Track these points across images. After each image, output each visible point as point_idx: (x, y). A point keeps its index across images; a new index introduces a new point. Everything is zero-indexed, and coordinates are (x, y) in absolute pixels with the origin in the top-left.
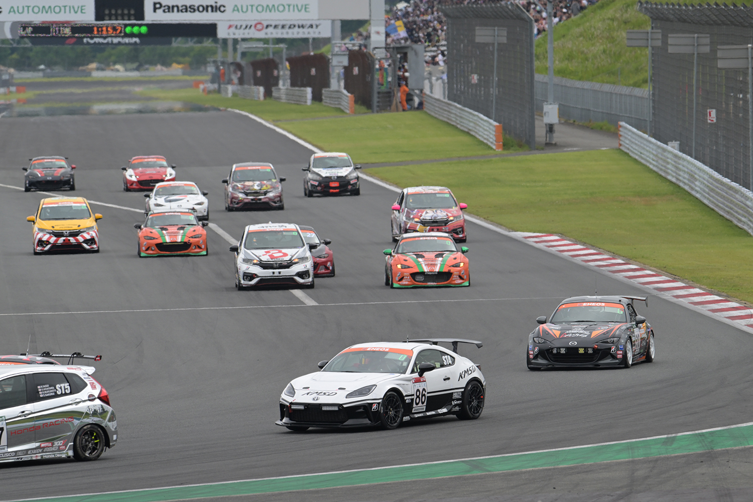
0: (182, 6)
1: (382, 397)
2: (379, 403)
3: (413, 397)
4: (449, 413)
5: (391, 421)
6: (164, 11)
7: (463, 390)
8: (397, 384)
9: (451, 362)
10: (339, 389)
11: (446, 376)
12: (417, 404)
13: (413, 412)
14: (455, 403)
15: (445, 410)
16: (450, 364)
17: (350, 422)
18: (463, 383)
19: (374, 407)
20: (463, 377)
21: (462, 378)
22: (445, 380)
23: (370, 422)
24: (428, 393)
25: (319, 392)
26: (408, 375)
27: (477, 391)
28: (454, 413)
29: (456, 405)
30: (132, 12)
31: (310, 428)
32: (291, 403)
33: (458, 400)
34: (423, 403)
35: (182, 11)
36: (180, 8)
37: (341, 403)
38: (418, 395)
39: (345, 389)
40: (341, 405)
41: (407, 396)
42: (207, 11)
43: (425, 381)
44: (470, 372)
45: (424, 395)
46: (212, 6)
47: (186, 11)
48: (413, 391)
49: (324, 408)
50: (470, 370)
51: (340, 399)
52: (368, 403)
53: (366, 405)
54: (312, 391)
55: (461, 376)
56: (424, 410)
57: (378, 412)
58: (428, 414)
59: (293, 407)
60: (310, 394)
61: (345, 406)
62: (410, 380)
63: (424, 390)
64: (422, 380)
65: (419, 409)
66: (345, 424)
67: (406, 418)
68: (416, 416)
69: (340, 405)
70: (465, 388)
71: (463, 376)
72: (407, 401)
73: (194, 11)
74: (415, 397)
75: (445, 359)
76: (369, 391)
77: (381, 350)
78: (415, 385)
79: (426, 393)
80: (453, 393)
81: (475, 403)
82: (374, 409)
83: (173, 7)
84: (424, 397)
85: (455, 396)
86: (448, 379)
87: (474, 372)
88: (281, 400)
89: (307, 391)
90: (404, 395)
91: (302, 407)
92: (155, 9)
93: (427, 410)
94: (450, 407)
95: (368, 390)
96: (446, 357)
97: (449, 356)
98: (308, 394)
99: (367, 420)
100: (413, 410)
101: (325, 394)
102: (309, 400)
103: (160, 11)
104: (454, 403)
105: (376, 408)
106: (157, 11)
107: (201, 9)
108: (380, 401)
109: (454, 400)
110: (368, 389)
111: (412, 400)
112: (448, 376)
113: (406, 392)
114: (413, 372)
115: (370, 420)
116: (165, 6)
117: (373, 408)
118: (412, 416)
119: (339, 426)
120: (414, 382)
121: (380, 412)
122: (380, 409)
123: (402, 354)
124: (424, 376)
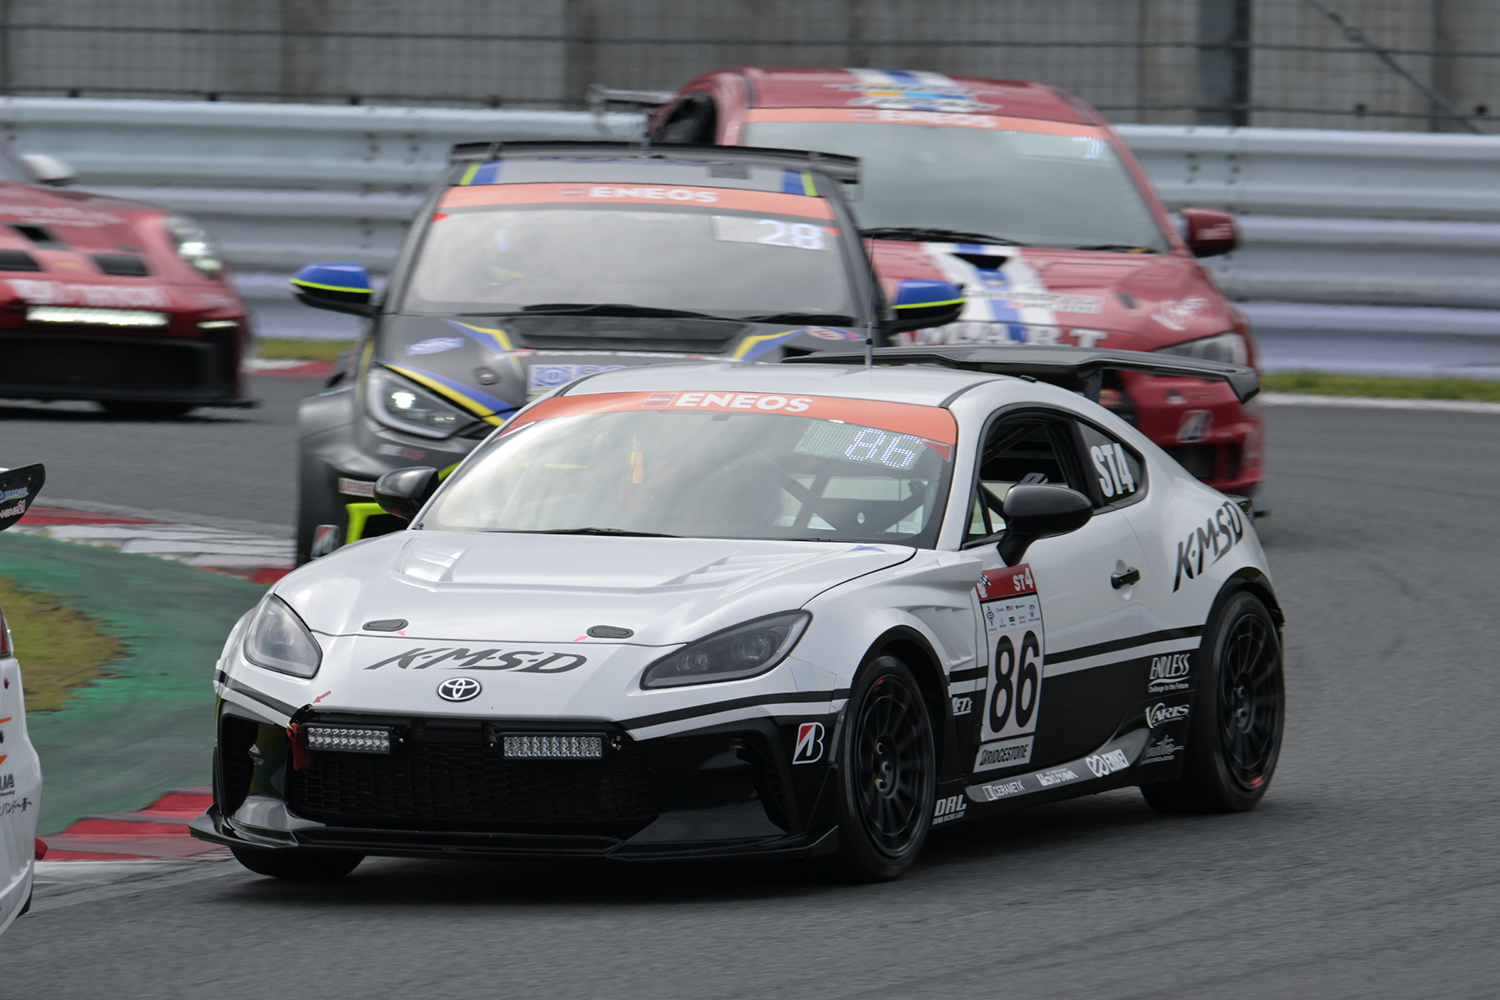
1: (847, 684)
2: (829, 721)
3: (979, 682)
4: (1134, 772)
5: (887, 828)
7: (1194, 643)
8: (913, 612)
9: (1128, 479)
10: (595, 633)
11: (1121, 564)
12: (998, 725)
13: (978, 769)
14: (1160, 716)
17: (668, 829)
18: (1196, 602)
19: (807, 740)
20: (1195, 570)
21: (1190, 573)
22: (1117, 583)
23: (779, 831)
24: (1050, 659)
25: (475, 648)
26: (950, 551)
27: (1255, 645)
29: (1163, 730)
31: (369, 862)
32: (305, 716)
33: (1171, 699)
34: (1022, 719)
37: (614, 716)
38: (1004, 670)
39: (628, 633)
40: (617, 728)
41: (953, 676)
43: (1035, 593)
44: (1222, 540)
45: (1028, 672)
48: (983, 651)
49: (518, 749)
50: (1224, 529)
51: (609, 691)
52: (771, 719)
53: (766, 730)
54: (428, 646)
55: (1183, 561)
56: (1026, 760)
57: (821, 773)
58: (1049, 778)
59: (321, 738)
60: (419, 661)
61: (639, 734)
62: (962, 586)
63: (1030, 639)
64: (1017, 583)
66: (636, 839)
67: (949, 808)
68: (995, 792)
69: (611, 731)
70: (1206, 632)
71: (1194, 561)
74: (991, 680)
76: (773, 652)
78: (991, 616)
79: (1038, 662)
80: (1150, 658)
81: (1244, 719)
82: (802, 756)
84: (1028, 683)
85: (1164, 677)
86: (1132, 576)
89: (401, 643)
90: (946, 670)
91: (377, 741)
93: (1043, 759)
94: (1139, 737)
95: (764, 643)
96: (1107, 449)
97: (1117, 446)
98: (405, 660)
100: (979, 757)
101: (511, 661)
102: (412, 695)
104: (1156, 715)
105: (816, 746)
108: (838, 705)
109: (1153, 700)
110: (762, 633)
111: (978, 698)
112: (1130, 564)
113: (951, 650)
114: (971, 534)
115: (776, 816)
117: (798, 751)
118: (971, 791)
119: (608, 853)
120: (984, 595)
121: (836, 776)
122: (832, 757)
123: (892, 430)
124: (1023, 561)
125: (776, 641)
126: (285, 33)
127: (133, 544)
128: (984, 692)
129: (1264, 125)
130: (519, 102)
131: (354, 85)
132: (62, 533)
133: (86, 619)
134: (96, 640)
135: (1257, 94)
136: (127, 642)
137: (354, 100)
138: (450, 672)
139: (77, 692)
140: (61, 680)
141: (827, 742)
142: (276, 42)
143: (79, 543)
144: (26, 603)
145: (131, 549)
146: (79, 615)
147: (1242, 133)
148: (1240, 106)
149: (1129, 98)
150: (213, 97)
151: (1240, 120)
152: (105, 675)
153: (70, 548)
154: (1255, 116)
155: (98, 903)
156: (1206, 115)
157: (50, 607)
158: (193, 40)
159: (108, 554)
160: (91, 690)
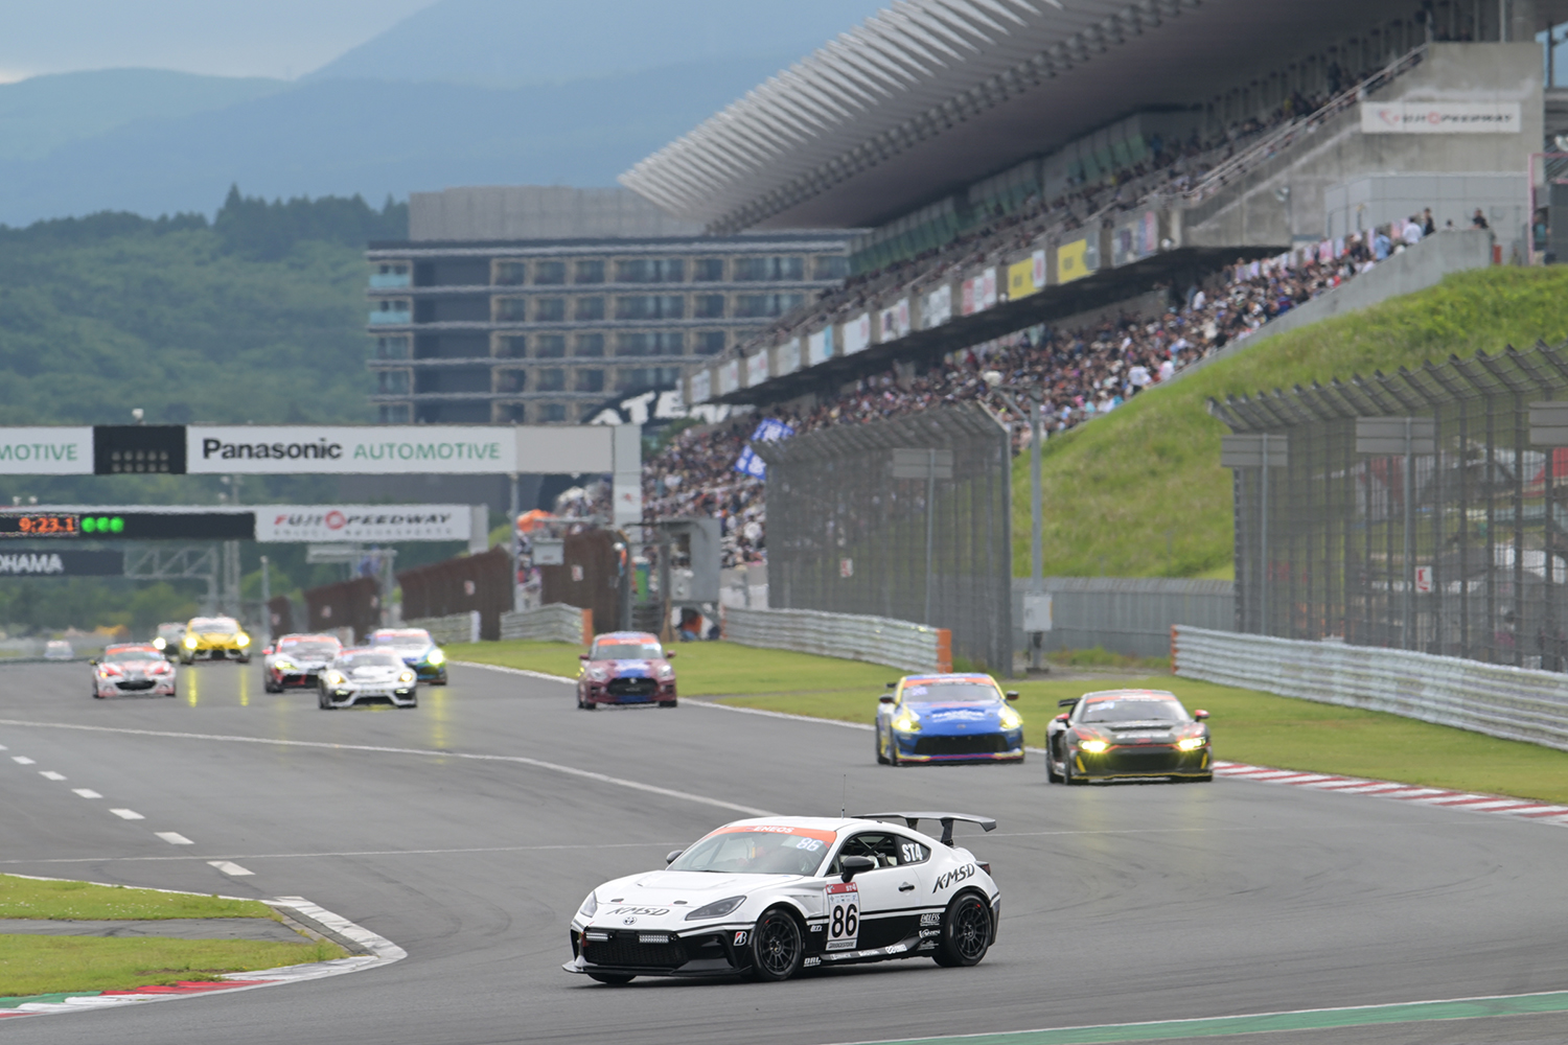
0: (258, 447)
1: (756, 920)
2: (748, 931)
3: (826, 921)
4: (912, 952)
6: (224, 455)
7: (943, 910)
8: (792, 896)
9: (920, 856)
10: (675, 903)
11: (905, 883)
12: (836, 935)
13: (827, 949)
14: (927, 934)
15: (901, 948)
16: (918, 860)
17: (693, 966)
18: (945, 896)
19: (739, 938)
20: (944, 886)
21: (941, 887)
22: (901, 890)
23: (730, 966)
24: (862, 914)
25: (638, 908)
26: (819, 877)
28: (925, 953)
29: (927, 939)
30: (164, 457)
32: (587, 929)
33: (931, 928)
34: (850, 933)
35: (258, 456)
36: (255, 451)
37: (674, 930)
38: (838, 916)
39: (685, 903)
40: (675, 933)
41: (810, 919)
42: (306, 456)
43: (856, 891)
44: (960, 876)
45: (853, 918)
46: (314, 447)
47: (267, 455)
48: (827, 909)
49: (643, 939)
50: (962, 872)
51: (676, 921)
52: (727, 930)
53: (724, 934)
54: (625, 907)
55: (939, 883)
56: (852, 947)
57: (745, 949)
58: (862, 954)
60: (622, 912)
61: (681, 935)
62: (821, 889)
63: (852, 907)
64: (848, 888)
65: (842, 945)
66: (681, 969)
67: (810, 962)
68: (835, 957)
69: (673, 934)
70: (948, 907)
71: (944, 884)
72: (813, 929)
73: (282, 455)
74: (832, 920)
75: (909, 851)
76: (731, 908)
77: (778, 830)
78: (832, 899)
79: (857, 915)
81: (971, 935)
82: (738, 943)
83: (241, 447)
84: (851, 922)
85: (926, 921)
86: (911, 888)
87: (970, 875)
88: (573, 923)
89: (617, 906)
90: (806, 916)
91: (604, 937)
92: (207, 452)
93: (860, 947)
94: (914, 942)
95: (728, 906)
96: (911, 846)
97: (917, 845)
98: (617, 911)
99: (725, 960)
100: (828, 945)
101: (647, 911)
102: (617, 923)
103: (216, 456)
104: (922, 934)
105: (743, 940)
106: (212, 455)
107: (294, 451)
108: (751, 926)
109: (923, 929)
110: (729, 903)
111: (825, 926)
112: (910, 883)
113: (809, 910)
114: (831, 871)
115: (730, 962)
116: (225, 447)
117: (736, 941)
118: (825, 957)
120: (830, 891)
121: (751, 950)
122: (749, 943)
123: (814, 839)
124: (852, 881)
125: (732, 906)
128: (827, 924)
138: (629, 915)
141: (747, 938)
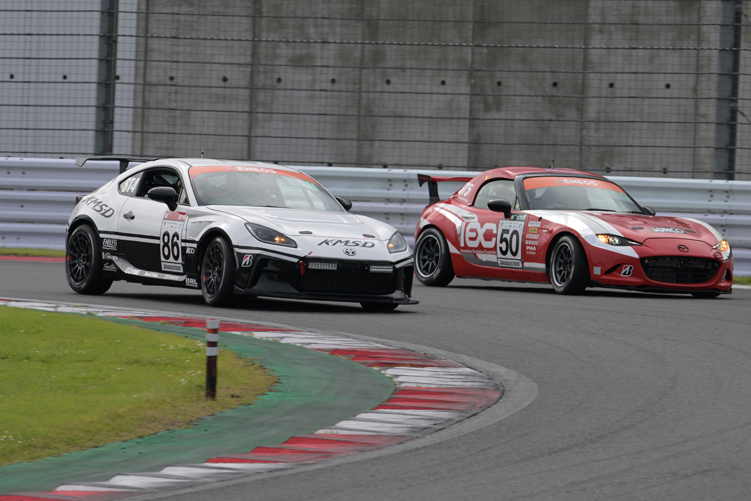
126: (358, 140)
127: (284, 339)
129: (740, 180)
130: (449, 167)
131: (384, 160)
132: (258, 335)
133: (265, 369)
134: (268, 377)
135: (737, 168)
136: (279, 378)
137: (385, 166)
139: (259, 397)
140: (253, 392)
142: (355, 143)
143: (264, 339)
144: (241, 362)
145: (284, 341)
146: (262, 367)
147: (730, 182)
148: (731, 172)
149: (689, 168)
150: (330, 165)
151: (731, 177)
152: (271, 391)
153: (260, 341)
154: (737, 176)
155: (262, 480)
156: (717, 175)
157: (250, 364)
158: (321, 142)
159: (275, 343)
160: (265, 396)
